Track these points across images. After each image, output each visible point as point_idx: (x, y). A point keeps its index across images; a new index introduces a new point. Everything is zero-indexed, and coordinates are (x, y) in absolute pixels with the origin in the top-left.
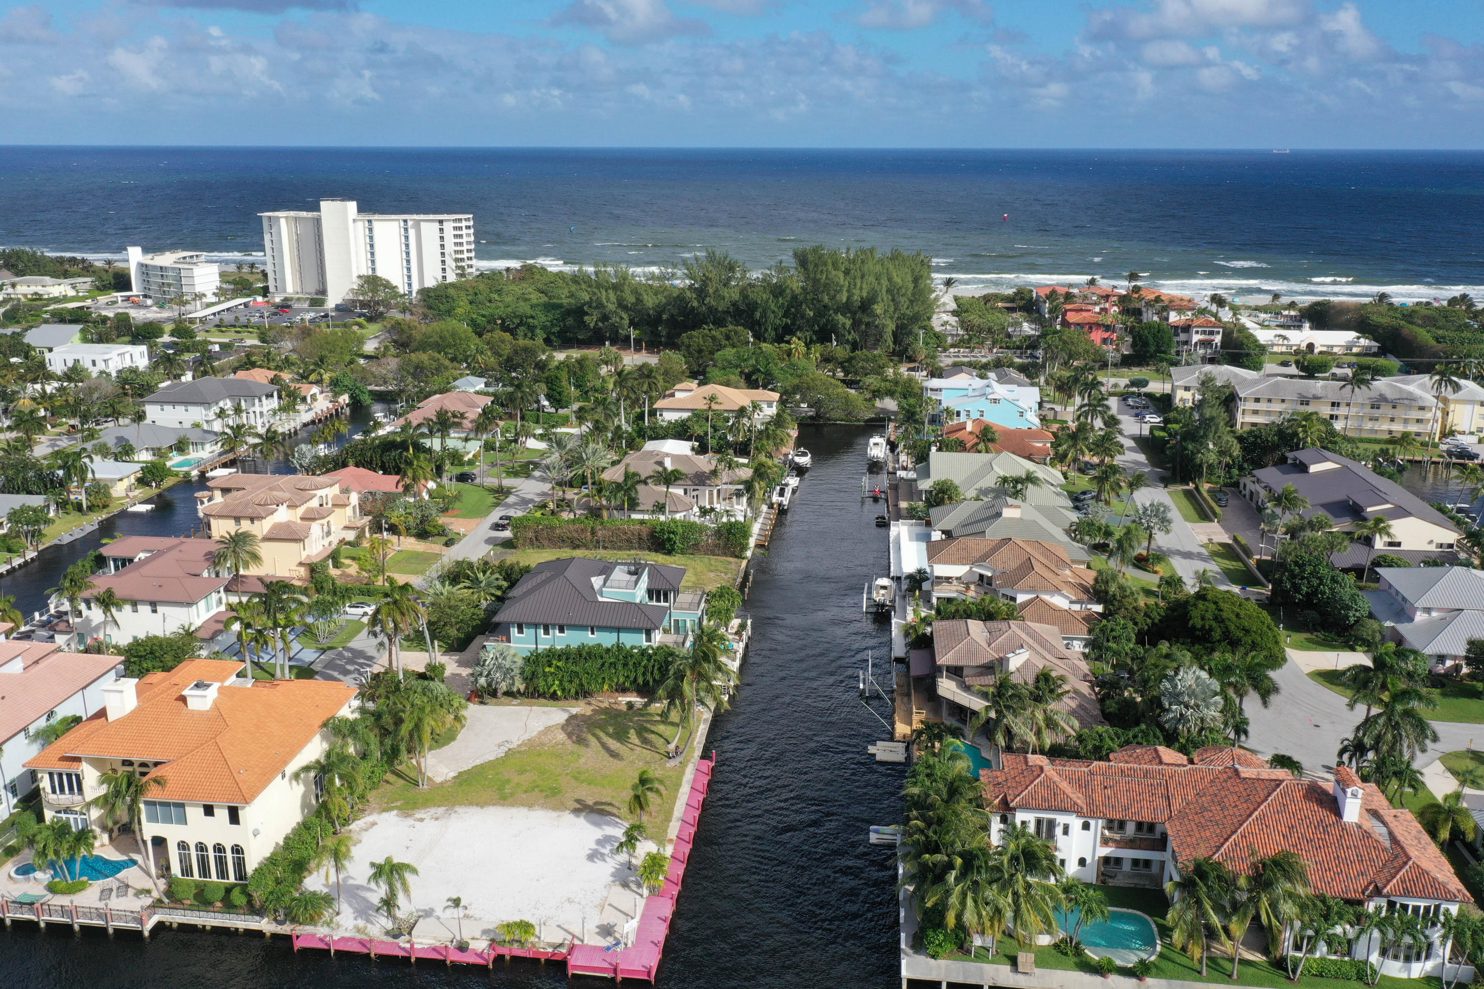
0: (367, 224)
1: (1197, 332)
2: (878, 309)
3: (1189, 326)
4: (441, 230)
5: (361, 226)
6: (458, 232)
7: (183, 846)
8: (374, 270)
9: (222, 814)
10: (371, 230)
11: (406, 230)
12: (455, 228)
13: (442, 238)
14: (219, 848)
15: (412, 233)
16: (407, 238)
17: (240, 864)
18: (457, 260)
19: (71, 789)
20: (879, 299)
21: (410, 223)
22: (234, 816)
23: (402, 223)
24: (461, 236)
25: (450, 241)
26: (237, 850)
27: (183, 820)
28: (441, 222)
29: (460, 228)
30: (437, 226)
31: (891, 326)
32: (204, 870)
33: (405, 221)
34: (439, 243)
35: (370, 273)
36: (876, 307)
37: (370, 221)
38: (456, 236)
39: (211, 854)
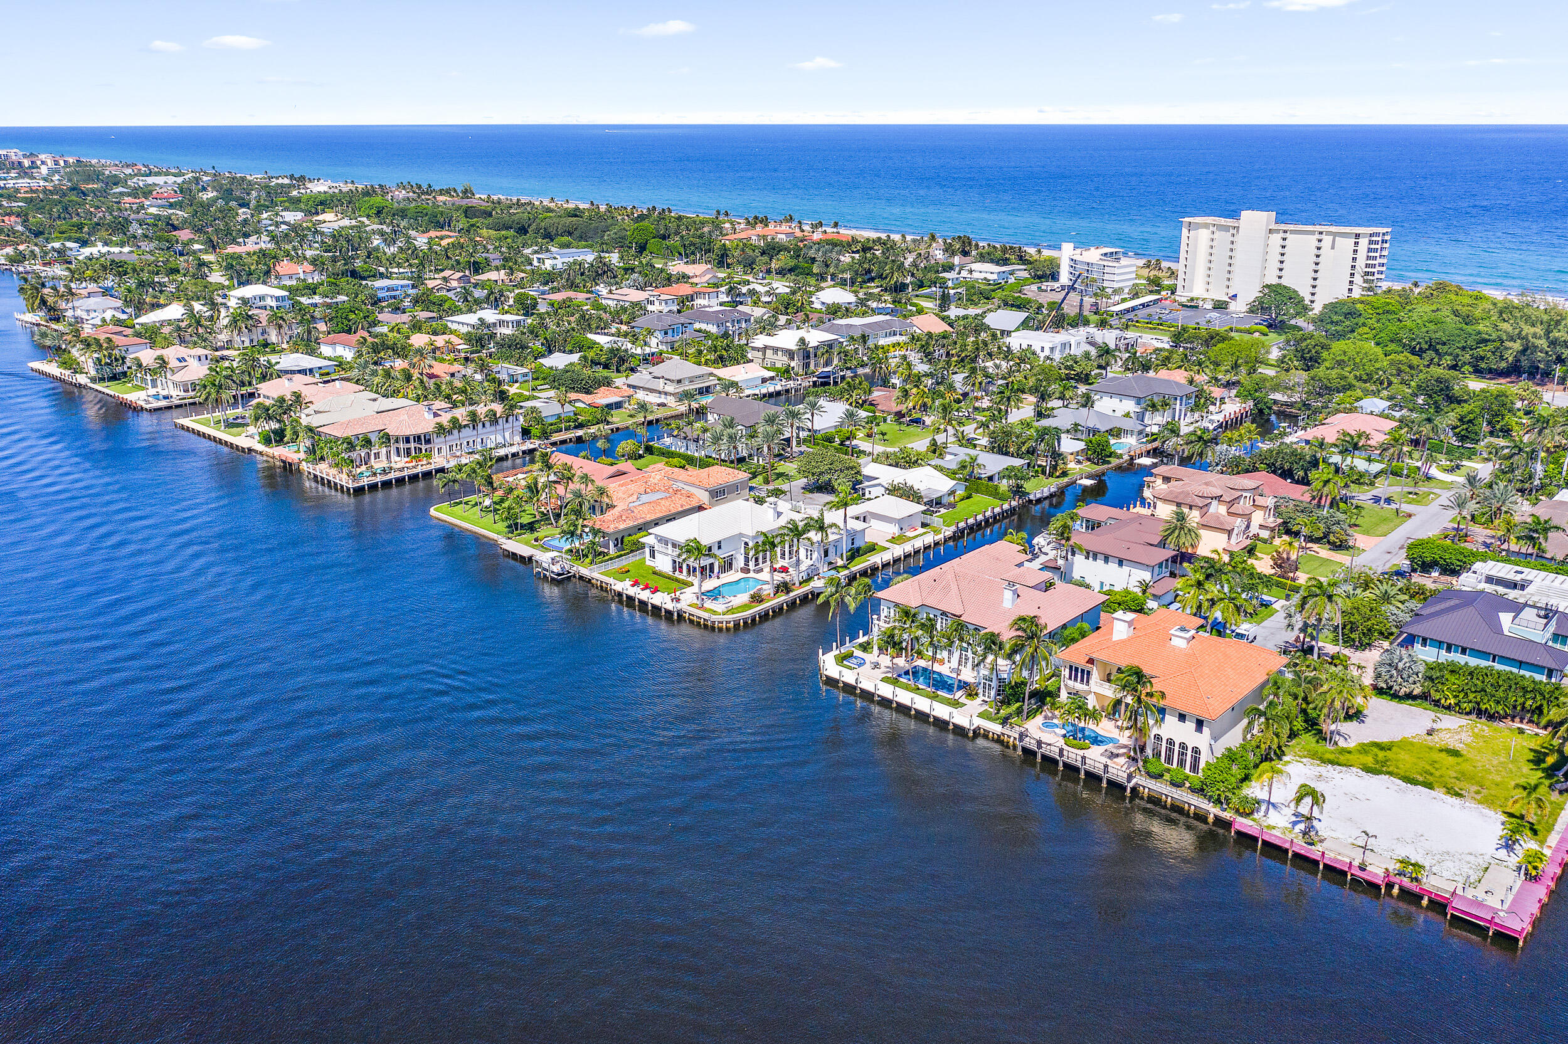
0: (1281, 233)
4: (1356, 243)
5: (1276, 236)
7: (1158, 737)
8: (1280, 278)
9: (1191, 722)
10: (1284, 239)
11: (1320, 241)
12: (1371, 242)
13: (1355, 252)
14: (1183, 746)
17: (1195, 761)
18: (1366, 274)
19: (1082, 680)
21: (1325, 235)
22: (1199, 727)
23: (1317, 235)
26: (1196, 751)
28: (1357, 235)
29: (1376, 242)
30: (1352, 239)
32: (1170, 758)
33: (1321, 233)
35: (1276, 281)
37: (1285, 231)
38: (1370, 250)
39: (1177, 749)
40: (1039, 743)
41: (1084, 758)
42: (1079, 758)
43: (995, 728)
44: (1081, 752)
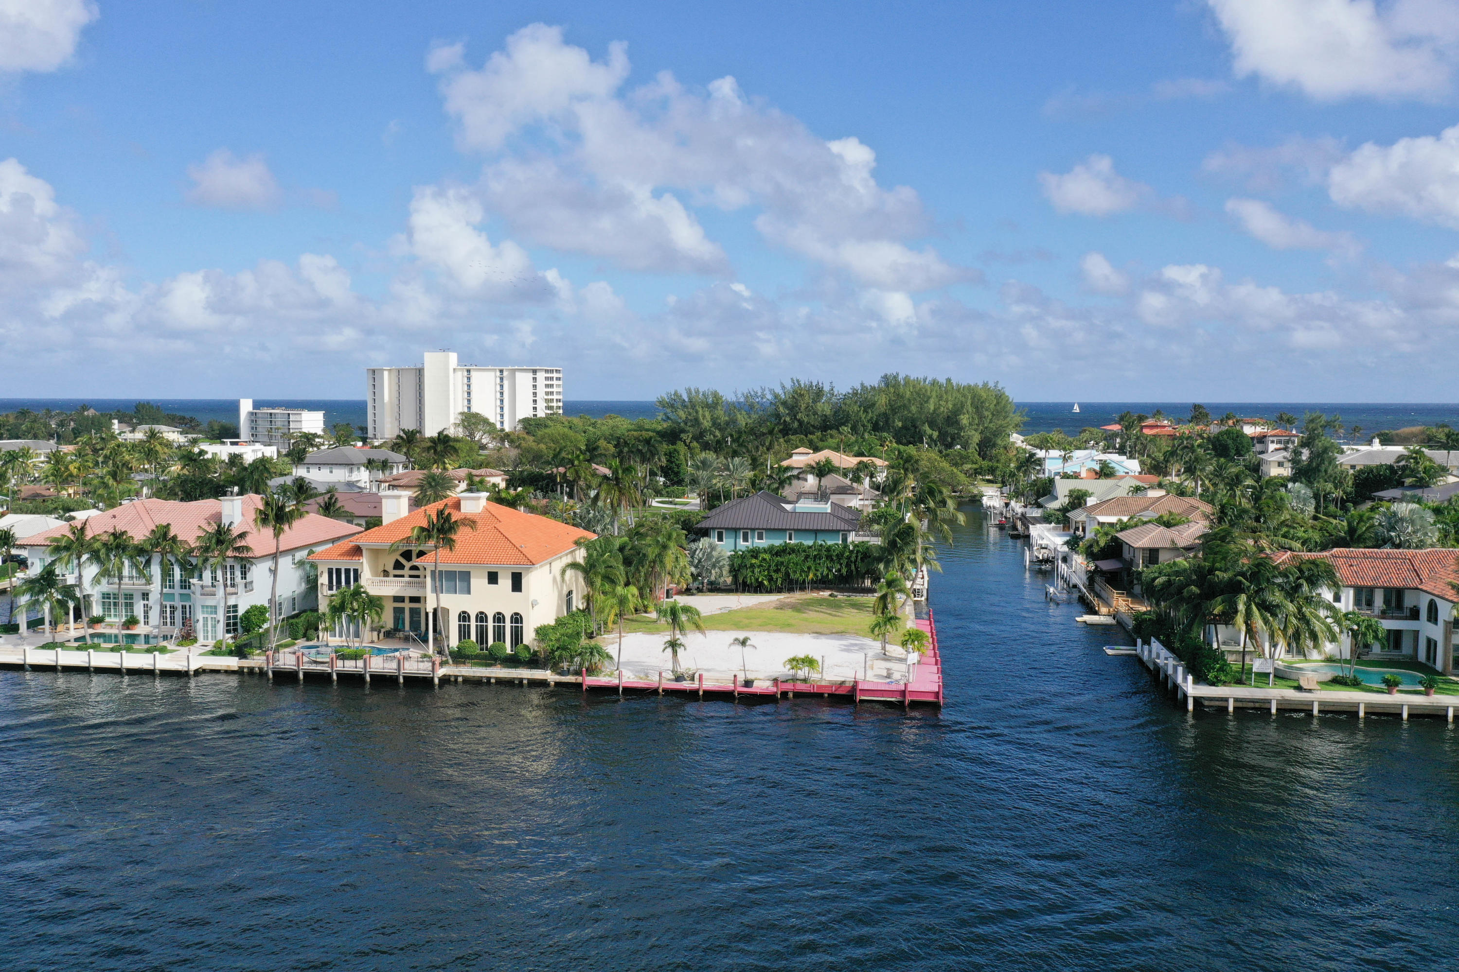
0: (466, 373)
1: (1273, 442)
2: (964, 420)
3: (1265, 437)
4: (535, 379)
5: (461, 376)
6: (549, 382)
7: (463, 617)
8: (469, 408)
9: (505, 582)
10: (469, 379)
11: (502, 379)
12: (547, 379)
13: (535, 386)
14: (498, 619)
15: (506, 383)
16: (502, 386)
17: (517, 635)
18: (547, 401)
20: (965, 411)
21: (505, 373)
22: (517, 584)
23: (498, 373)
24: (552, 386)
25: (541, 390)
26: (517, 618)
27: (467, 590)
28: (535, 372)
29: (552, 379)
30: (530, 375)
31: (976, 438)
32: (482, 638)
33: (501, 371)
34: (532, 390)
35: (466, 410)
36: (962, 417)
37: (469, 371)
38: (547, 386)
39: (491, 625)
42: (360, 665)
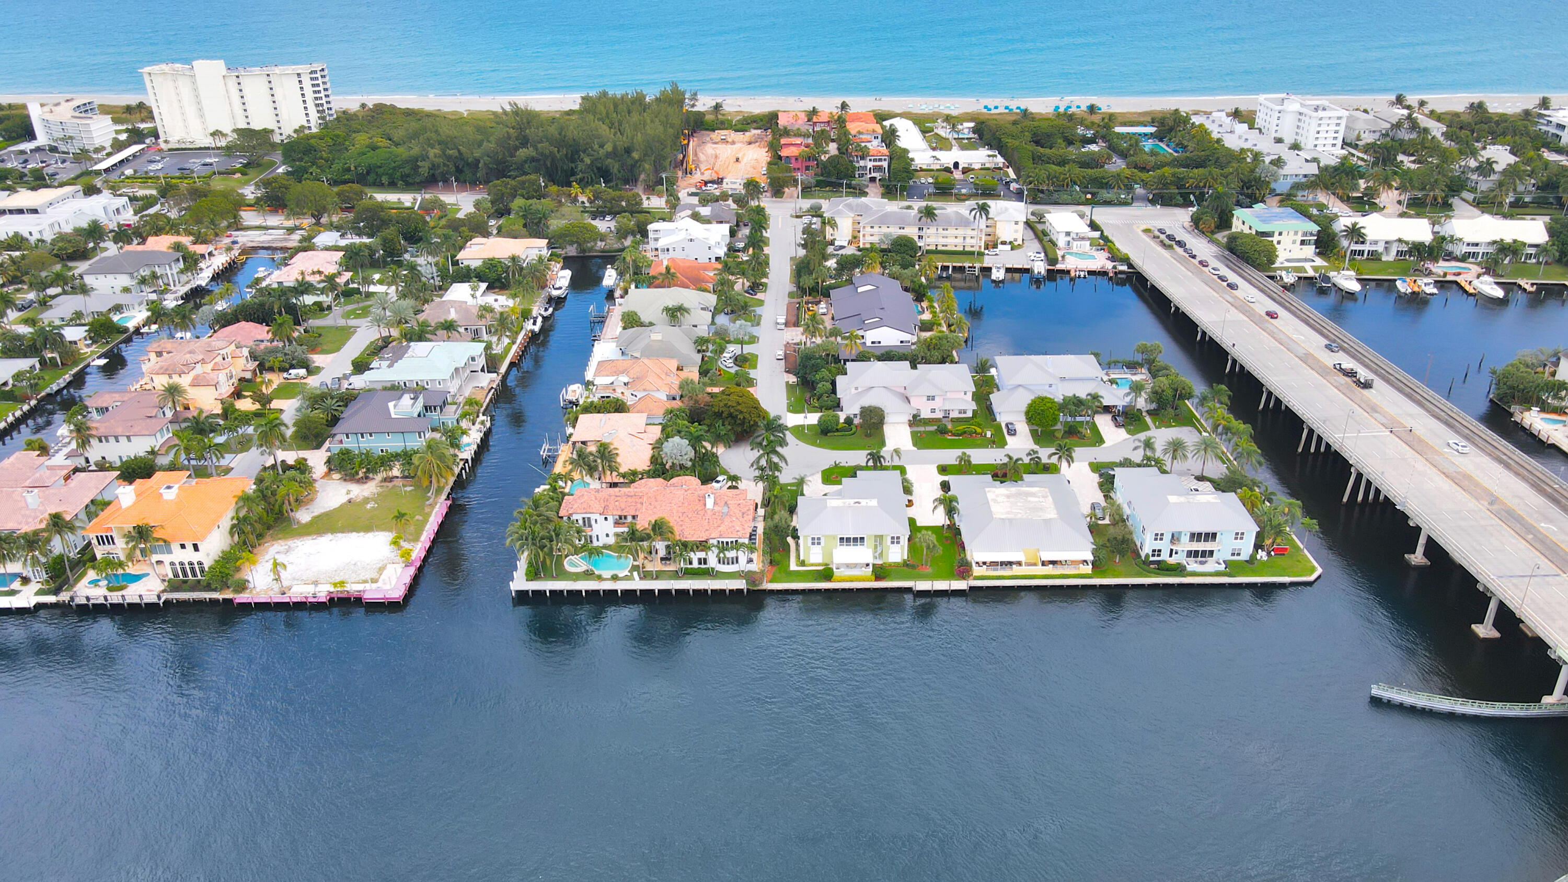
0: (235, 80)
1: (870, 160)
5: (232, 83)
6: (315, 82)
7: (172, 564)
8: (248, 124)
9: (190, 547)
10: (240, 86)
12: (312, 78)
14: (191, 563)
17: (202, 571)
18: (317, 105)
19: (109, 543)
21: (273, 78)
22: (196, 548)
23: (266, 79)
24: (318, 85)
25: (308, 91)
26: (200, 563)
27: (170, 552)
29: (317, 78)
32: (185, 574)
33: (268, 77)
37: (238, 77)
38: (313, 85)
39: (187, 567)
40: (88, 599)
41: (123, 596)
42: (120, 598)
43: (51, 599)
44: (120, 593)
